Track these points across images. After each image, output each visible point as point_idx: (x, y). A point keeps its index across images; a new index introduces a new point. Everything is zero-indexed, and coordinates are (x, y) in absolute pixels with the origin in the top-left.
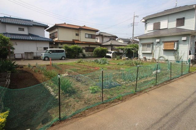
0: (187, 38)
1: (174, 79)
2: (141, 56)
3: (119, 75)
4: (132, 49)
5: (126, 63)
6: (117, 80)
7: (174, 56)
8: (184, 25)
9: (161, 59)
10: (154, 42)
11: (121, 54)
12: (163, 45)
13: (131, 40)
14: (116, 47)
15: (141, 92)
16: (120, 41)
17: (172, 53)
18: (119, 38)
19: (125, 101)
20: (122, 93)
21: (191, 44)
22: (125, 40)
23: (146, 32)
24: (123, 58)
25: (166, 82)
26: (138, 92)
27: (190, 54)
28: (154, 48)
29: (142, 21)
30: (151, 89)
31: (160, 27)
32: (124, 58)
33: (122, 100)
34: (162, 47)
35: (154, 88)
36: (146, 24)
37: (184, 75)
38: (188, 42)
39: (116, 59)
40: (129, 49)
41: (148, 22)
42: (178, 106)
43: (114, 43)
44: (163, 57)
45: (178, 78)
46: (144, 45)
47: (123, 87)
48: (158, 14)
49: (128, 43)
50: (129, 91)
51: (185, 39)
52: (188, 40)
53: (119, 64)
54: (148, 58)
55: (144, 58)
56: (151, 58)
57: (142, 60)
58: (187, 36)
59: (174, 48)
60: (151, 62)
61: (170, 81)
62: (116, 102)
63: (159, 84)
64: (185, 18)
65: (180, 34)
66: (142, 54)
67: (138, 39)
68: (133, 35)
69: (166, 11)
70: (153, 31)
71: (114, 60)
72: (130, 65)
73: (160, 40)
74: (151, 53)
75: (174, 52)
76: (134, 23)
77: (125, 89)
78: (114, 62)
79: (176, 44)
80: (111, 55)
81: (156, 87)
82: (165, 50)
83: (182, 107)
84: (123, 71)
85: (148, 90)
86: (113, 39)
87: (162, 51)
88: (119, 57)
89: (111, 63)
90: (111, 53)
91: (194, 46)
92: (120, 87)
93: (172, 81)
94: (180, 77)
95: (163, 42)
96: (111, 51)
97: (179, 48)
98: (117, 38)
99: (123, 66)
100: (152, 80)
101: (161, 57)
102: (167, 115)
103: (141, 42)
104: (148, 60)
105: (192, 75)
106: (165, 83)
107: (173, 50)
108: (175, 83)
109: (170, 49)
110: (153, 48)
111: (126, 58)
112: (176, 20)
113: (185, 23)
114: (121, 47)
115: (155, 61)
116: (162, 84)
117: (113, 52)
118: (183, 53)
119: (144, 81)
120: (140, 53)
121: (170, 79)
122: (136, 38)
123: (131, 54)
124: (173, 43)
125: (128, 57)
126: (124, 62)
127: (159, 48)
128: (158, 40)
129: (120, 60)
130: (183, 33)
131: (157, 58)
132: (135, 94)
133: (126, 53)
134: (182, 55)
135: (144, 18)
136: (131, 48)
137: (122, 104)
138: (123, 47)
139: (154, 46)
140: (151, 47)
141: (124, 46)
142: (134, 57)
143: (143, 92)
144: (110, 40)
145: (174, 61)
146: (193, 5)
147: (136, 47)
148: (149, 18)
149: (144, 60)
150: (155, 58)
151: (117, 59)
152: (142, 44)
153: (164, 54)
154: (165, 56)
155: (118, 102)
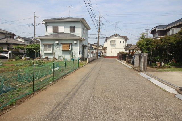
0: (77, 42)
1: (68, 73)
2: (43, 56)
3: (15, 78)
4: (34, 49)
5: (26, 64)
6: (12, 84)
7: (70, 55)
8: (75, 32)
9: (61, 58)
10: (54, 44)
11: (21, 54)
12: (61, 46)
13: (33, 39)
14: (14, 47)
15: (39, 90)
16: (20, 40)
17: (68, 53)
18: (17, 36)
19: (20, 104)
20: (17, 96)
21: (79, 46)
22: (26, 39)
23: (47, 34)
24: (23, 59)
25: (63, 76)
26: (36, 91)
27: (80, 54)
28: (55, 49)
29: (42, 22)
30: (49, 85)
31: (58, 31)
32: (25, 58)
33: (16, 105)
34: (61, 48)
35: (52, 83)
36: (46, 26)
37: (76, 69)
38: (78, 45)
39: (14, 60)
40: (30, 49)
41: (48, 24)
42: (69, 94)
43: (10, 41)
44: (62, 56)
45: (71, 72)
46: (45, 45)
47: (19, 89)
48: (56, 19)
49: (29, 42)
50: (26, 92)
51: (76, 43)
52: (78, 44)
53: (17, 65)
54: (49, 57)
55: (46, 57)
56: (52, 57)
57: (44, 59)
58: (77, 41)
59: (70, 49)
60: (52, 61)
61: (65, 75)
62: (6, 109)
63: (56, 80)
64: (75, 27)
65: (72, 38)
66: (44, 54)
67: (39, 39)
68: (35, 35)
69: (62, 18)
70: (53, 34)
71: (11, 60)
72: (31, 65)
73: (59, 42)
74: (52, 53)
75: (69, 52)
76: (35, 23)
77: (21, 91)
78: (11, 64)
79: (70, 46)
80: (7, 55)
81: (54, 83)
82: (63, 51)
83: (71, 94)
84: (22, 72)
85: (47, 87)
86: (10, 37)
87: (61, 51)
88: (19, 57)
89: (7, 65)
90: (6, 53)
91: (82, 48)
92: (14, 90)
93: (67, 75)
94: (73, 72)
95: (61, 44)
96: (8, 51)
97: (73, 49)
98: (16, 36)
99: (22, 67)
100: (51, 77)
101: (60, 56)
102: (59, 104)
103: (42, 42)
104: (50, 60)
105: (80, 69)
106: (62, 78)
107: (69, 51)
108: (69, 76)
109: (67, 50)
110: (53, 48)
111: (27, 58)
112: (69, 27)
113: (75, 30)
114: (20, 47)
115: (56, 60)
116: (60, 79)
117: (10, 51)
118: (75, 53)
119: (43, 79)
120: (42, 52)
121: (65, 74)
122: (37, 38)
123: (33, 53)
124: (68, 45)
125: (29, 57)
126: (24, 62)
127: (58, 49)
128: (57, 42)
129: (19, 61)
130: (74, 38)
131: (57, 57)
132: (32, 94)
133: (27, 53)
134: (75, 54)
135: (44, 20)
136: (32, 48)
137: (15, 108)
138: (23, 47)
139: (55, 47)
140: (52, 47)
141: (24, 45)
142: (37, 57)
143: (41, 90)
144: (5, 38)
145: (70, 60)
146: (79, 19)
147: (38, 47)
148: (48, 21)
149: (46, 59)
150: (55, 57)
151: (16, 60)
152: (43, 44)
153: (63, 54)
154: (63, 55)
155: (10, 108)
